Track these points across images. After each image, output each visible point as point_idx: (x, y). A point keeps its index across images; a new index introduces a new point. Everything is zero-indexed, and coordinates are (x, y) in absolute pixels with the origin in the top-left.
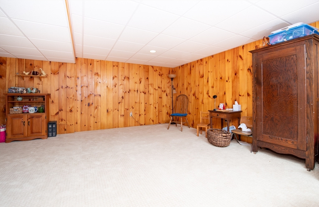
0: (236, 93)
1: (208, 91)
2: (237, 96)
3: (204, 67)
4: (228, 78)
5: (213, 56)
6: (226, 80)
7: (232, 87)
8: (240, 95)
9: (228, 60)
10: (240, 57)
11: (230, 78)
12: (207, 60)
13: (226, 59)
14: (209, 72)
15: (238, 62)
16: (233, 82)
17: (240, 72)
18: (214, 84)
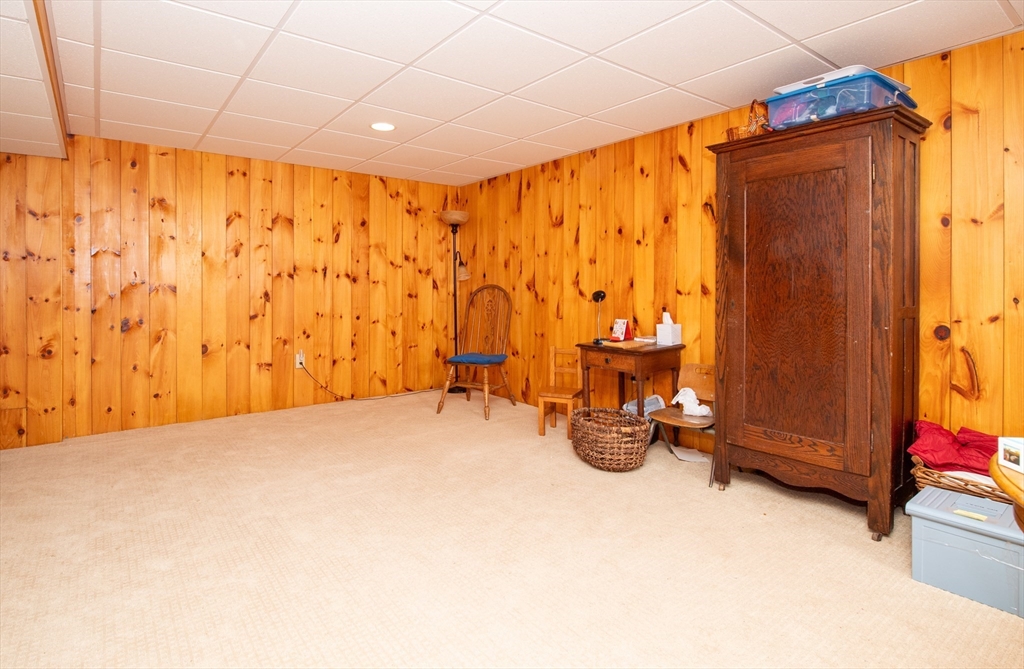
0: (665, 284)
1: (578, 274)
2: (671, 294)
3: (566, 188)
4: (644, 232)
5: (593, 152)
6: (636, 239)
7: (656, 263)
8: (679, 292)
9: (642, 171)
10: (682, 160)
11: (647, 232)
12: (575, 166)
13: (637, 167)
14: (580, 207)
15: (674, 177)
16: (658, 244)
17: (681, 213)
18: (598, 252)
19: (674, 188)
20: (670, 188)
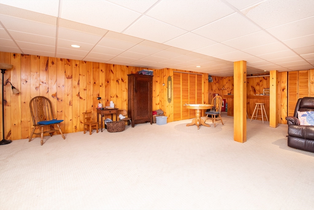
0: (108, 95)
1: (79, 93)
2: (109, 97)
3: (73, 68)
4: (102, 84)
5: (85, 62)
6: (100, 85)
7: (105, 91)
8: (111, 97)
9: (102, 70)
10: (112, 71)
11: (103, 84)
12: (78, 63)
13: (100, 69)
14: (80, 75)
15: (110, 74)
16: (106, 87)
17: (112, 81)
18: (87, 87)
19: (110, 76)
20: (109, 76)
